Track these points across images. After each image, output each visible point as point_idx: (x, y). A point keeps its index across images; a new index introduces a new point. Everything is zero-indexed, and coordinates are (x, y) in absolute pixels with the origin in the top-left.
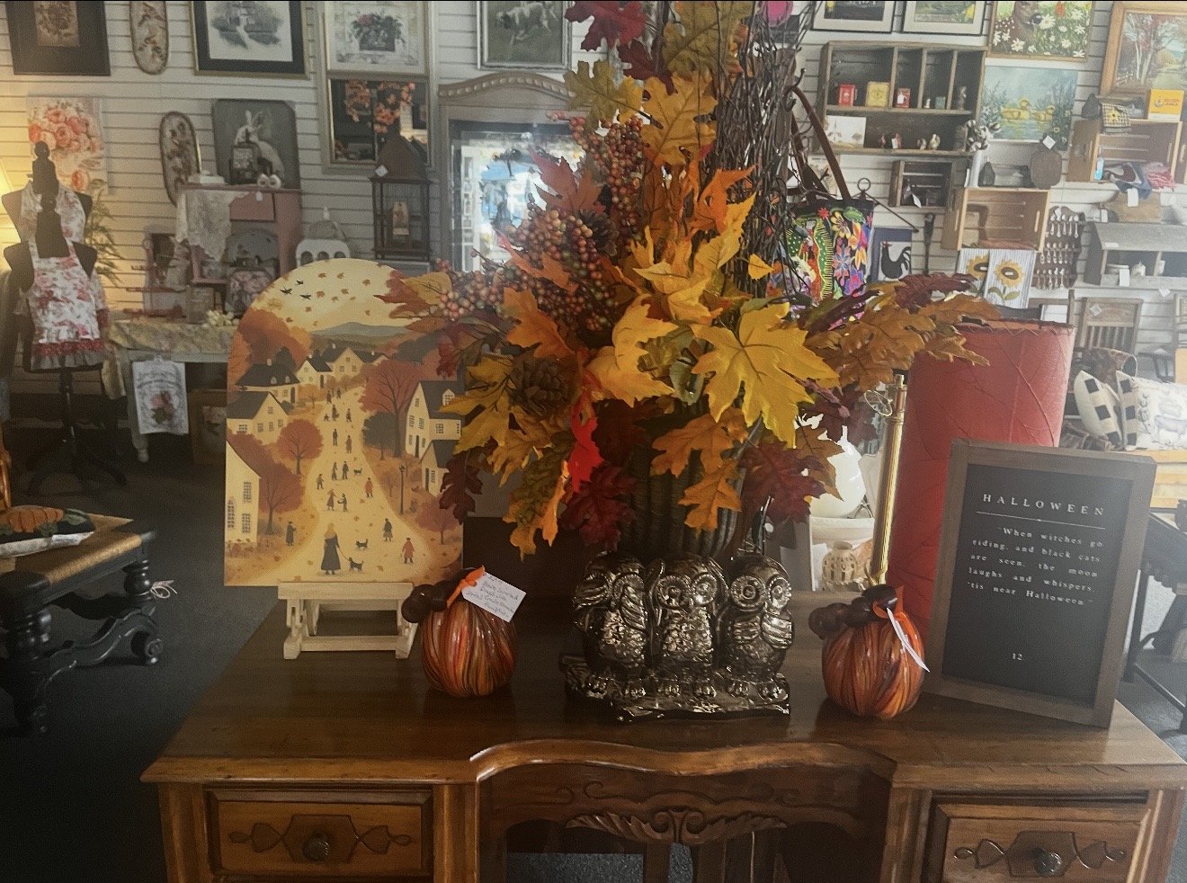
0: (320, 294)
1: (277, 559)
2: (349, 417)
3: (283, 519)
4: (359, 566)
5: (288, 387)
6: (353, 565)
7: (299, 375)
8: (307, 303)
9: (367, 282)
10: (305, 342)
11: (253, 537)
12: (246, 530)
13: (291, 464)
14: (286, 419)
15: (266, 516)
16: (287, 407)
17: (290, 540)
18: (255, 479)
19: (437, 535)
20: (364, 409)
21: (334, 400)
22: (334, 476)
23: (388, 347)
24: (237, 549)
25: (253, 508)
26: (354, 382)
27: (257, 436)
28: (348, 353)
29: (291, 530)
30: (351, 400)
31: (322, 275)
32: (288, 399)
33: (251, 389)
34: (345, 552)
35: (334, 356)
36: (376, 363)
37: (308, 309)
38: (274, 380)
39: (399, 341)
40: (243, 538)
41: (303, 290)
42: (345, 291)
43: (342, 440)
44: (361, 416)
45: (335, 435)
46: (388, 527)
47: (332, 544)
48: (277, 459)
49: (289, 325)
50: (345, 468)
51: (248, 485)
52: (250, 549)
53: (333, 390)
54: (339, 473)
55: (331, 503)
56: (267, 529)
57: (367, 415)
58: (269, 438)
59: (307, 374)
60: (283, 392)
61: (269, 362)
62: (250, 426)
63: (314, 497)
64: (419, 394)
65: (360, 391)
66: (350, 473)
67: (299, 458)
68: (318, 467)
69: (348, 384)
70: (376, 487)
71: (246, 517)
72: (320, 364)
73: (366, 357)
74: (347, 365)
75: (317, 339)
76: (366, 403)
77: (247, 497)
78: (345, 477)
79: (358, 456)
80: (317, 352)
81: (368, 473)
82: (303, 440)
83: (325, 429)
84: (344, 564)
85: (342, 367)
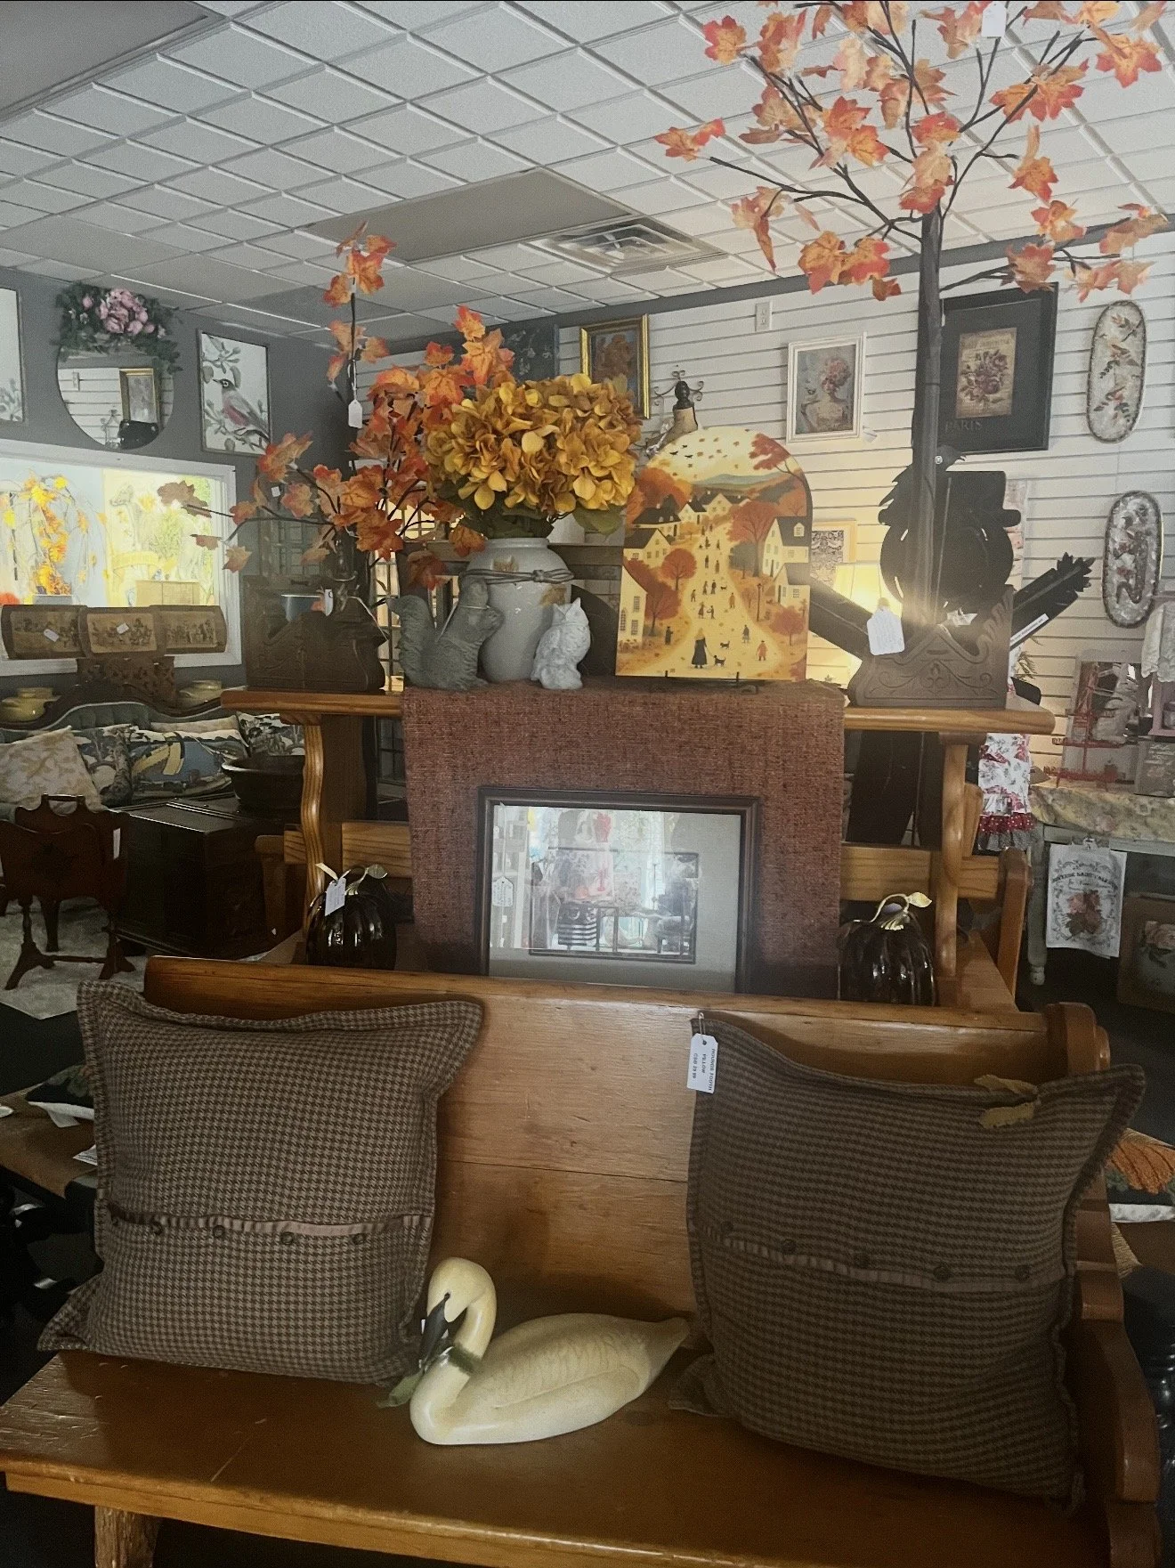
0: (700, 454)
1: (657, 655)
2: (718, 546)
3: (663, 625)
4: (722, 662)
5: (672, 525)
6: (717, 661)
7: (680, 515)
8: (690, 461)
9: (736, 444)
10: (686, 490)
11: (639, 638)
12: (634, 633)
13: (671, 583)
14: (669, 548)
15: (650, 623)
16: (670, 539)
17: (668, 641)
18: (643, 594)
19: (786, 639)
20: (731, 539)
21: (707, 533)
22: (705, 592)
23: (752, 491)
24: (626, 648)
25: (640, 616)
26: (724, 519)
27: (646, 562)
28: (720, 497)
29: (669, 633)
30: (721, 534)
31: (702, 440)
32: (672, 534)
33: (643, 526)
34: (711, 650)
35: (708, 499)
36: (742, 504)
37: (690, 466)
38: (661, 519)
39: (759, 487)
40: (632, 638)
41: (688, 452)
42: (719, 451)
43: (712, 564)
44: (728, 546)
45: (707, 560)
46: (746, 632)
47: (700, 645)
48: (661, 579)
49: (675, 478)
50: (714, 586)
51: (637, 598)
52: (637, 647)
53: (706, 526)
54: (709, 589)
55: (701, 613)
56: (650, 632)
57: (733, 544)
58: (655, 563)
59: (687, 514)
60: (667, 528)
61: (658, 506)
62: (641, 554)
63: (688, 607)
64: (775, 527)
65: (728, 526)
66: (718, 589)
67: (678, 578)
68: (693, 584)
69: (719, 520)
70: (738, 599)
71: (635, 623)
72: (697, 507)
73: (733, 500)
74: (719, 506)
75: (695, 487)
76: (732, 535)
77: (637, 608)
78: (713, 592)
79: (724, 577)
80: (695, 497)
81: (732, 589)
82: (681, 564)
83: (699, 556)
84: (710, 660)
85: (714, 509)
